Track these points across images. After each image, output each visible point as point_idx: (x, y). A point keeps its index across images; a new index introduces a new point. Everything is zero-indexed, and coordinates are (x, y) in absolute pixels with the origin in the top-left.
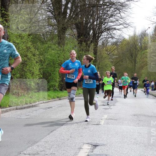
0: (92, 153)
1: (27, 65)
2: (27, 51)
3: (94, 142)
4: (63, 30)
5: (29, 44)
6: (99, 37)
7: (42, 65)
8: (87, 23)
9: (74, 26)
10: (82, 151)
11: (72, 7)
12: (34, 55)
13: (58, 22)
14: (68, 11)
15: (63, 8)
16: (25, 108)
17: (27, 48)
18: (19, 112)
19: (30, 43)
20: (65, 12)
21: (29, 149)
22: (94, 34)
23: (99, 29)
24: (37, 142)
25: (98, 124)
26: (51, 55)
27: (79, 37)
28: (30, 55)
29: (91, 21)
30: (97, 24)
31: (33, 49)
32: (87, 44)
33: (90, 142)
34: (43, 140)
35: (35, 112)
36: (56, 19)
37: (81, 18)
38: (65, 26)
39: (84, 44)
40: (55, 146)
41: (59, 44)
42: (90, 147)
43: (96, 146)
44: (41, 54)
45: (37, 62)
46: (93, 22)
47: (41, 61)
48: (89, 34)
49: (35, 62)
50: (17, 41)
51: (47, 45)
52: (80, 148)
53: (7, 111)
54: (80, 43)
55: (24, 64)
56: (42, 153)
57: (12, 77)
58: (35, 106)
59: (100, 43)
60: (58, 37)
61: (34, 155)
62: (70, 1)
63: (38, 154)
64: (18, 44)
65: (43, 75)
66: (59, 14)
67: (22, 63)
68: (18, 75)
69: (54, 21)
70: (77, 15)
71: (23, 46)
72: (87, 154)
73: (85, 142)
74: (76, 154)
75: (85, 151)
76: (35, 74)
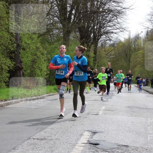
0: (92, 139)
1: (36, 62)
2: (37, 51)
3: (94, 130)
4: (67, 33)
5: (39, 45)
6: (98, 39)
8: (88, 27)
9: (77, 30)
10: (83, 137)
11: (75, 13)
12: (42, 54)
13: (64, 26)
14: (73, 17)
15: (68, 14)
16: (34, 99)
17: (37, 48)
18: (29, 102)
19: (39, 44)
20: (70, 18)
21: (37, 135)
22: (95, 36)
23: (99, 32)
24: (44, 129)
27: (81, 39)
28: (39, 54)
29: (92, 25)
30: (97, 28)
31: (41, 49)
32: (88, 45)
33: (90, 129)
34: (49, 127)
36: (61, 23)
37: (83, 23)
38: (70, 29)
39: (86, 45)
40: (60, 133)
42: (90, 134)
43: (95, 133)
44: (48, 53)
45: (45, 60)
46: (94, 26)
47: (49, 60)
48: (90, 36)
49: (43, 60)
50: (28, 42)
51: (53, 46)
52: (81, 135)
53: (18, 102)
55: (34, 61)
56: (48, 138)
57: (23, 72)
58: (43, 98)
59: (99, 45)
60: (64, 39)
61: (42, 139)
62: (74, 8)
63: (45, 139)
64: (29, 44)
65: (50, 71)
66: (64, 19)
67: (33, 61)
68: (29, 71)
69: (60, 25)
70: (80, 20)
71: (33, 46)
72: (87, 140)
73: (86, 129)
74: (78, 140)
75: (86, 137)
76: (43, 71)
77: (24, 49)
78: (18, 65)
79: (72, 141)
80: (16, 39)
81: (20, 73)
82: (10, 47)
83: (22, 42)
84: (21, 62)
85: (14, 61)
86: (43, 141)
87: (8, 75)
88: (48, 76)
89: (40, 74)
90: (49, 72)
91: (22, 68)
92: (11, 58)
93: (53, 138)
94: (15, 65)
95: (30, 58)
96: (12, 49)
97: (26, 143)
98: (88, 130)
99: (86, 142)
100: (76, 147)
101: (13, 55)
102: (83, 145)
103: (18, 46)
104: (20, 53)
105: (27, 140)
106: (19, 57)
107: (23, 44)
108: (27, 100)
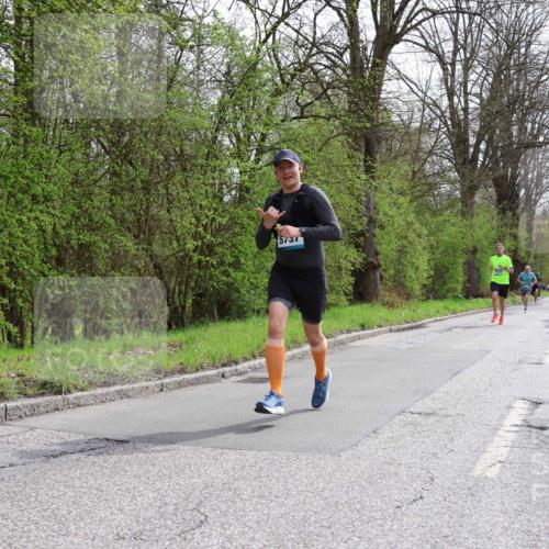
0: (532, 417)
1: (407, 253)
2: (408, 229)
3: (535, 397)
4: (469, 191)
5: (411, 217)
6: (536, 202)
7: (433, 253)
8: (514, 177)
9: (490, 182)
10: (512, 412)
11: (487, 149)
12: (419, 236)
13: (462, 175)
14: (481, 157)
15: (472, 150)
16: (404, 329)
17: (407, 223)
18: (395, 336)
19: (412, 215)
20: (475, 158)
21: (419, 404)
22: (528, 195)
23: (537, 186)
24: (431, 392)
25: (538, 364)
26: (449, 235)
27: (499, 201)
28: (412, 236)
29: (522, 172)
30: (532, 179)
31: (417, 226)
32: (514, 214)
33: (526, 396)
34: (441, 390)
35: (422, 337)
36: (457, 171)
37: (503, 168)
38: (475, 182)
39: (509, 214)
40: (463, 401)
41: (463, 214)
42: (527, 406)
43: (537, 404)
44: (431, 234)
45: (424, 248)
46: (526, 174)
47: (432, 247)
48: (518, 196)
49: (419, 248)
50: (390, 213)
51: (441, 218)
52: (510, 407)
53: (374, 335)
54: (503, 212)
55: (402, 251)
56: (441, 412)
57: (381, 275)
58: (421, 326)
59: (539, 211)
60: (463, 202)
61: (428, 414)
62: (483, 139)
63: (434, 414)
64: (392, 217)
65: (435, 271)
66: (464, 163)
67: (399, 251)
68: (392, 272)
69: (454, 175)
70: (497, 163)
71: (399, 221)
72: (522, 418)
73: (517, 395)
74: (503, 417)
75: (519, 412)
76: (421, 269)
77: (382, 227)
78: (371, 259)
79: (491, 421)
80: (368, 208)
81: (376, 276)
82: (355, 223)
83: (378, 214)
84: (377, 253)
85: (363, 252)
86: (432, 419)
87: (352, 280)
88: (430, 280)
89: (414, 276)
90: (432, 273)
91: (379, 266)
92: (357, 246)
93: (451, 412)
94: (364, 259)
95: (395, 245)
96: (360, 228)
97: (397, 420)
98: (522, 397)
99: (519, 423)
100: (500, 433)
101: (362, 239)
102: (515, 429)
103: (371, 221)
104: (374, 235)
105: (399, 414)
106: (372, 244)
107: (381, 216)
108: (391, 331)
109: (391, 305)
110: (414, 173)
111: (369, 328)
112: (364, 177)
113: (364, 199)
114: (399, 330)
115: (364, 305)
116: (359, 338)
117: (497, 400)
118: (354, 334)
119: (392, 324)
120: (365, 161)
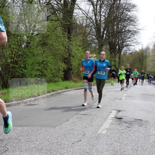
0: (117, 115)
2: (81, 58)
3: (119, 109)
4: (101, 46)
5: (83, 54)
6: (122, 50)
8: (115, 42)
9: (108, 44)
10: (112, 114)
11: (107, 33)
13: (99, 41)
14: (105, 35)
15: (102, 33)
16: (79, 89)
17: (81, 56)
18: (77, 91)
20: (103, 36)
21: (82, 112)
22: (119, 48)
23: (122, 45)
25: (121, 99)
27: (110, 50)
29: (117, 41)
30: (120, 43)
32: (115, 54)
33: (116, 109)
37: (112, 39)
38: (103, 44)
39: (113, 54)
40: (96, 111)
41: (99, 53)
42: (116, 112)
43: (119, 111)
46: (119, 41)
48: (116, 48)
50: (76, 52)
52: (111, 112)
53: (70, 91)
54: (111, 53)
56: (89, 114)
57: (73, 72)
59: (122, 53)
60: (99, 50)
61: (85, 115)
62: (105, 30)
64: (76, 53)
66: (99, 37)
67: (79, 64)
68: (76, 71)
69: (96, 41)
70: (109, 37)
71: (79, 55)
72: (114, 115)
73: (114, 109)
74: (108, 115)
75: (114, 114)
77: (73, 57)
78: (69, 67)
79: (105, 116)
80: (68, 50)
81: (71, 72)
82: (64, 55)
84: (71, 65)
85: (67, 64)
86: (86, 116)
87: (63, 73)
91: (72, 69)
92: (65, 62)
93: (92, 114)
94: (67, 67)
95: (77, 62)
96: (66, 57)
97: (75, 116)
99: (114, 117)
100: (108, 120)
101: (66, 60)
102: (112, 119)
103: (70, 55)
104: (71, 59)
105: (76, 115)
106: (70, 62)
107: (73, 53)
108: (75, 89)
109: (76, 82)
110: (84, 40)
111: (68, 89)
112: (67, 40)
113: (67, 47)
114: (78, 89)
115: (67, 81)
116: (65, 92)
117: (107, 110)
118: (64, 90)
119: (76, 87)
120: (68, 35)
